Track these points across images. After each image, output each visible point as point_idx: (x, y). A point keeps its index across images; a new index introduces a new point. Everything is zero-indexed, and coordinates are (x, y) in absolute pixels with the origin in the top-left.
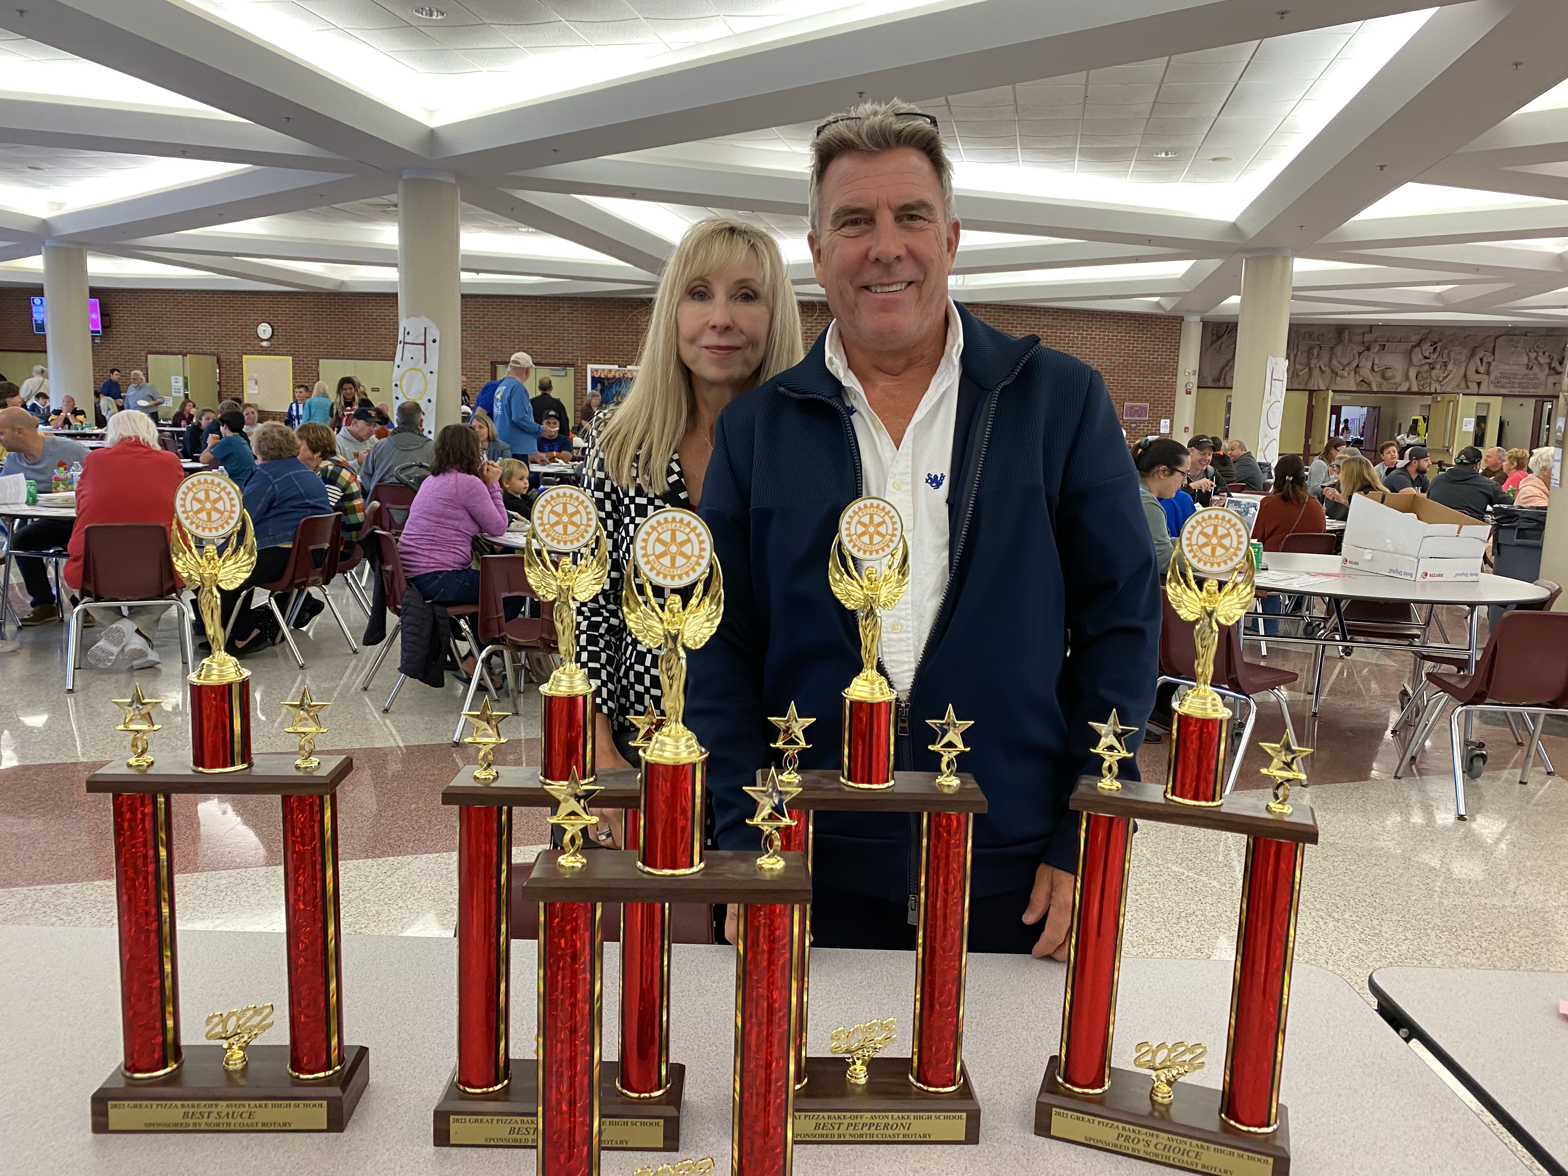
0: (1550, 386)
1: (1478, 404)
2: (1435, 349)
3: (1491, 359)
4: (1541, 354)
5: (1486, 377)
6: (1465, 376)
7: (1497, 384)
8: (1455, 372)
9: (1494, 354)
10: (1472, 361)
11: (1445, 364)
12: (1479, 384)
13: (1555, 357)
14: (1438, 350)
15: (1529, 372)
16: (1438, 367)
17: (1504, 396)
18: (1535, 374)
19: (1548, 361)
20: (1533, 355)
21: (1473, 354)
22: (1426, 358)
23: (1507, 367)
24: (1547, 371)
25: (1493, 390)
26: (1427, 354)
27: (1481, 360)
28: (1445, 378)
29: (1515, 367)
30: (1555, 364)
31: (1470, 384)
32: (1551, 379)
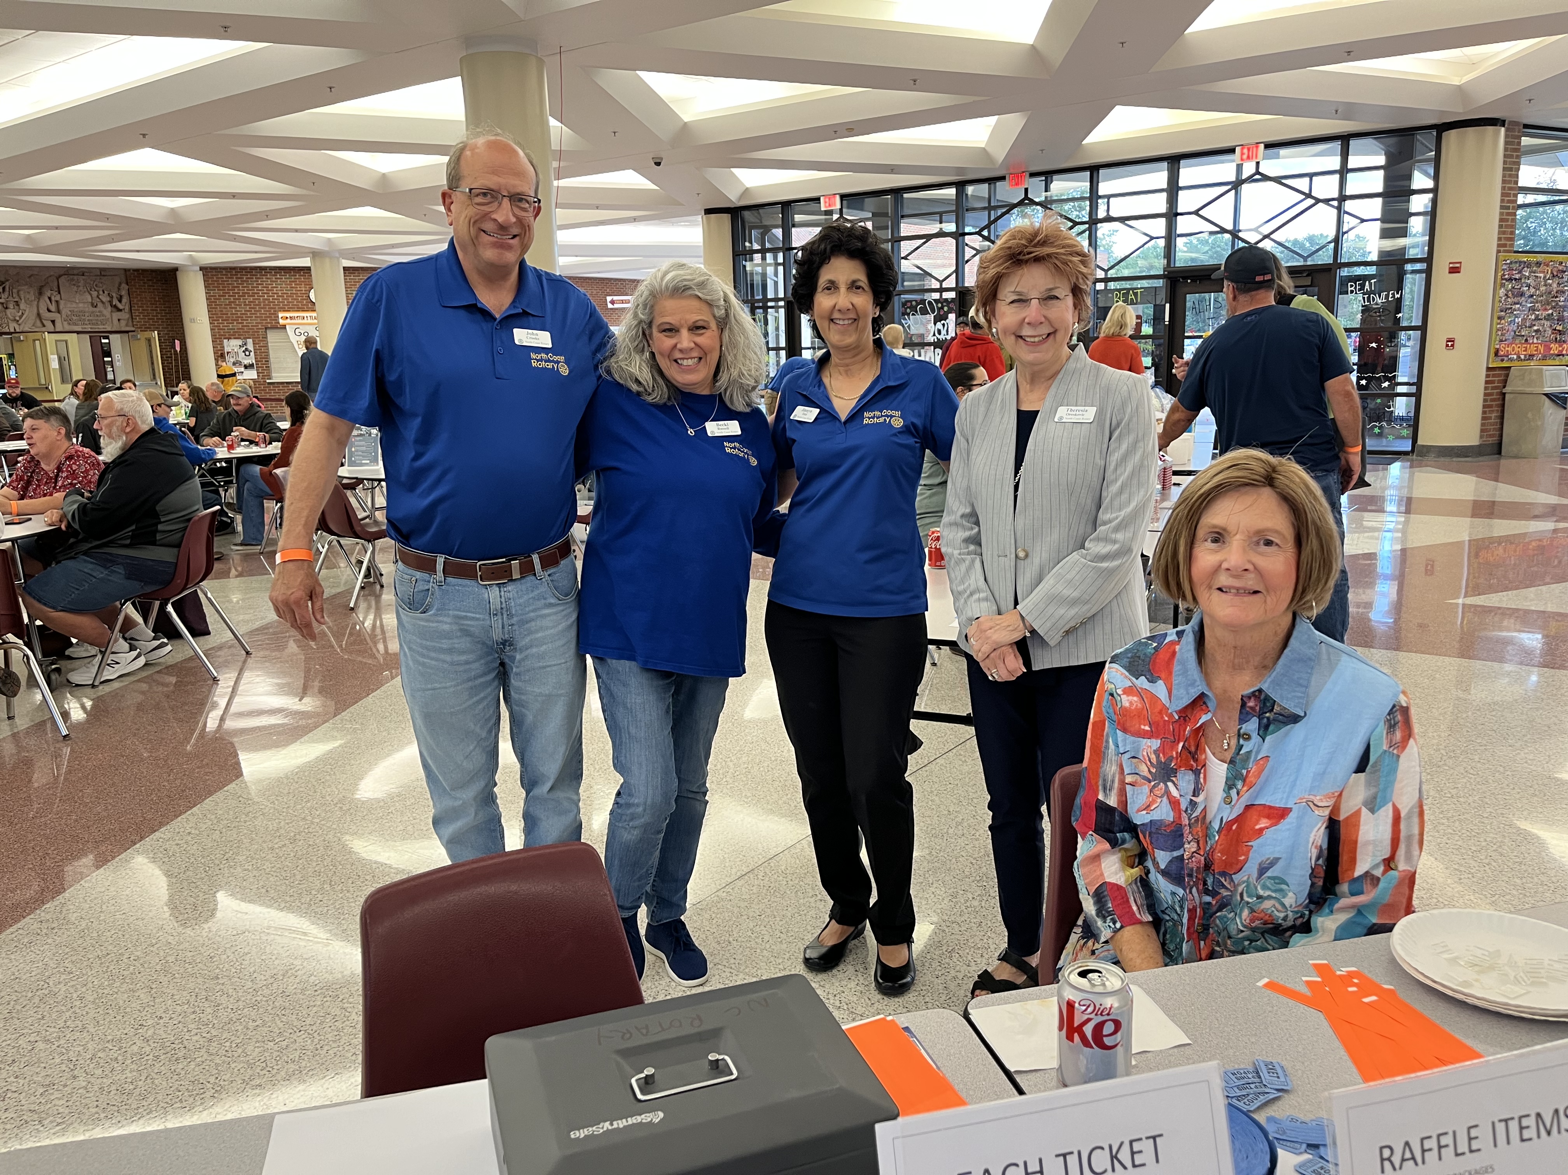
0: (115, 321)
3: (58, 298)
4: (101, 292)
5: (58, 315)
6: (39, 315)
8: (29, 311)
10: (41, 300)
12: (53, 322)
13: (114, 295)
16: (11, 306)
17: (78, 333)
18: (100, 311)
20: (95, 294)
21: (41, 293)
23: (74, 305)
25: (67, 328)
27: (50, 299)
28: (21, 317)
29: (81, 305)
30: (115, 302)
31: (45, 322)
32: (116, 315)
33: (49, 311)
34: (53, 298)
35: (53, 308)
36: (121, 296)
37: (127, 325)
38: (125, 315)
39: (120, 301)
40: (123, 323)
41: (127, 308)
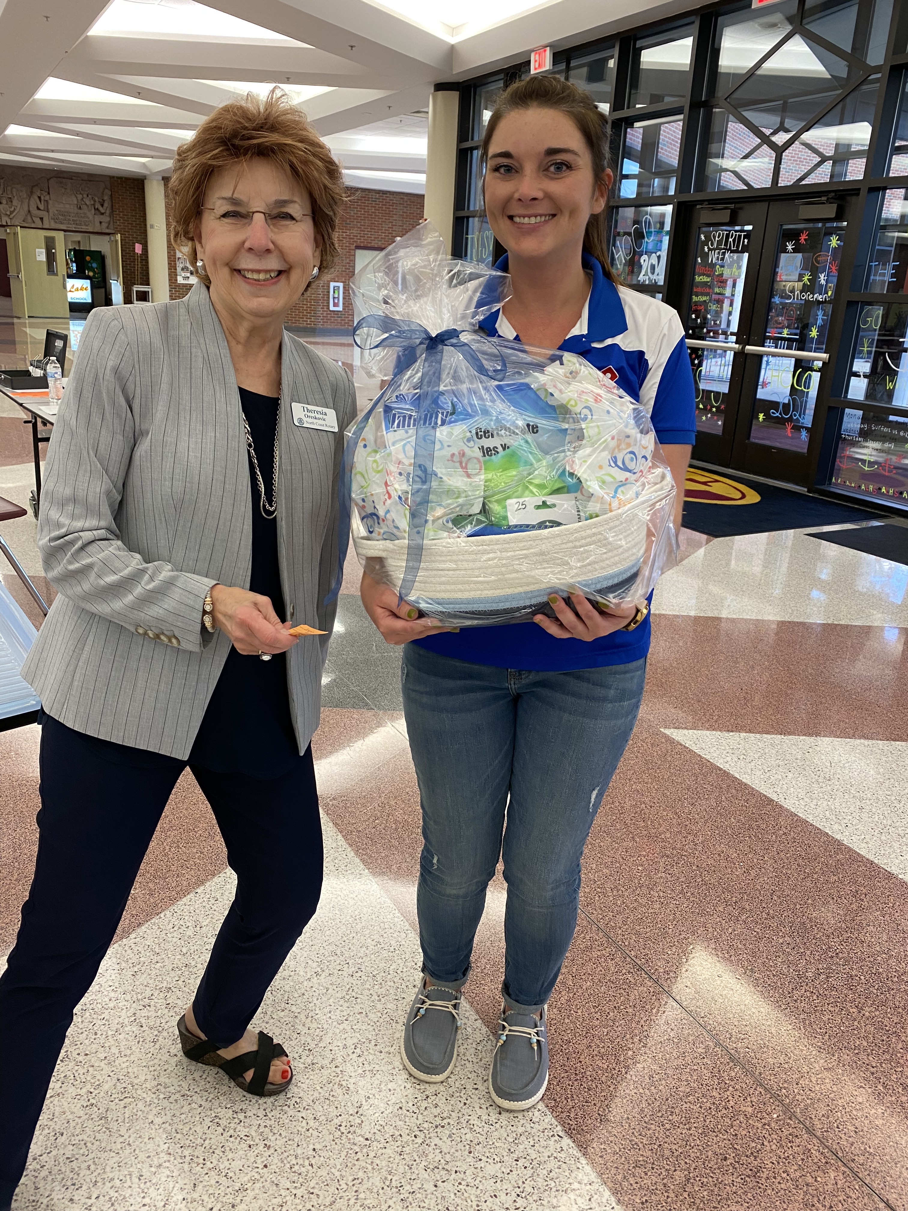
0: (98, 224)
1: (46, 237)
3: (47, 198)
4: (85, 196)
5: (45, 213)
6: (29, 211)
7: (56, 220)
8: (20, 207)
9: (49, 193)
10: (32, 199)
11: (10, 200)
12: (42, 219)
13: (97, 198)
18: (85, 213)
19: (92, 203)
20: (80, 197)
21: (32, 192)
23: (62, 206)
24: (93, 211)
25: (53, 225)
27: (40, 198)
28: (11, 212)
29: (68, 206)
30: (98, 205)
31: (34, 219)
32: (98, 218)
33: (38, 208)
34: (42, 198)
35: (42, 207)
36: (104, 201)
37: (108, 228)
38: (106, 219)
39: (102, 205)
41: (108, 212)
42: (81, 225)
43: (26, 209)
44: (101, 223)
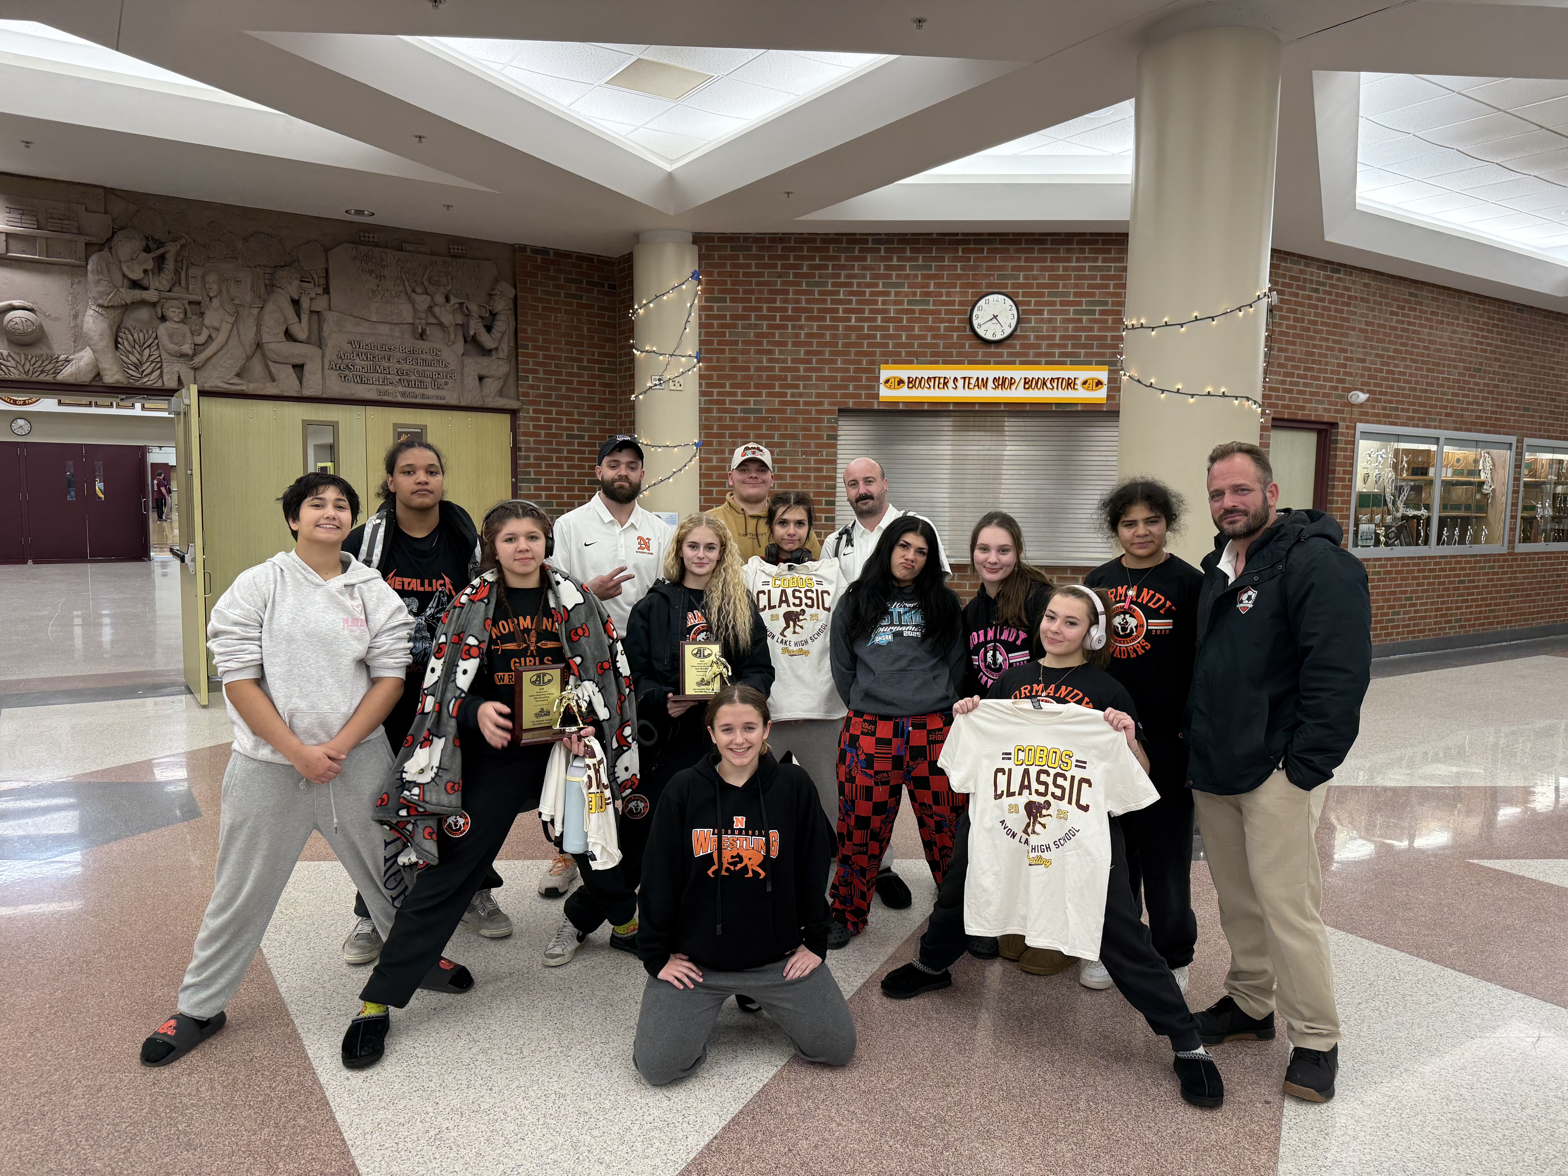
0: (472, 382)
1: (306, 424)
2: (160, 261)
3: (320, 304)
4: (440, 299)
5: (311, 350)
6: (259, 345)
7: (343, 369)
9: (326, 291)
11: (196, 308)
12: (299, 368)
13: (474, 308)
14: (170, 265)
15: (420, 344)
16: (174, 312)
18: (435, 352)
19: (459, 319)
20: (423, 301)
22: (135, 285)
23: (364, 328)
24: (460, 346)
25: (336, 388)
26: (136, 274)
27: (296, 303)
29: (385, 329)
30: (476, 327)
31: (274, 368)
32: (475, 365)
33: (289, 335)
34: (305, 304)
35: (301, 330)
36: (493, 315)
37: (501, 393)
38: (497, 367)
39: (489, 329)
40: (491, 386)
41: (505, 348)
42: (422, 385)
43: (248, 335)
44: (481, 378)
